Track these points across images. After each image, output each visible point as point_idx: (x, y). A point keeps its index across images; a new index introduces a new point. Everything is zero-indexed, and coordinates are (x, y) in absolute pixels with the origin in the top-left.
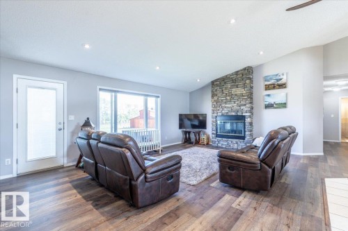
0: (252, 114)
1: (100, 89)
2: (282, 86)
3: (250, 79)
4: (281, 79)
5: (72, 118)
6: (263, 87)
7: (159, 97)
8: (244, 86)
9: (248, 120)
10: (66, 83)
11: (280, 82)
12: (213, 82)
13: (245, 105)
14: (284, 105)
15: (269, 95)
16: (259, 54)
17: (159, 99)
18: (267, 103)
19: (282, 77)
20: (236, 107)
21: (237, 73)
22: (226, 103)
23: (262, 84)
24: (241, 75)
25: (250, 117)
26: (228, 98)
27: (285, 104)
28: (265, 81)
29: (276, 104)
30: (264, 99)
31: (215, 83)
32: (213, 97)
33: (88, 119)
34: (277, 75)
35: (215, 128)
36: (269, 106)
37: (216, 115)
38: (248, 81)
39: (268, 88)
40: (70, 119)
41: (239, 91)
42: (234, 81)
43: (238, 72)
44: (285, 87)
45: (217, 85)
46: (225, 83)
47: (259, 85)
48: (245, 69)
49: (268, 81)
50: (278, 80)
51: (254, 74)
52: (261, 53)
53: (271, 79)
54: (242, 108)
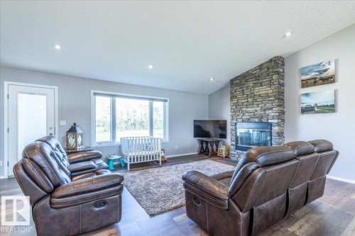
0: (283, 121)
1: (95, 94)
2: (329, 80)
3: (278, 73)
4: (326, 71)
5: (63, 123)
6: (299, 84)
7: (166, 101)
8: (270, 84)
9: (275, 129)
10: (56, 88)
11: (324, 75)
12: (232, 81)
13: (271, 109)
14: (331, 108)
15: (307, 95)
16: (285, 36)
17: (167, 103)
18: (304, 106)
19: (327, 67)
20: (259, 112)
21: (261, 67)
22: (247, 106)
23: (297, 79)
24: (266, 70)
25: (278, 124)
26: (250, 100)
27: (333, 106)
28: (302, 74)
29: (318, 107)
30: (300, 100)
31: (234, 82)
32: (232, 99)
33: (75, 124)
34: (319, 65)
35: (234, 138)
36: (307, 110)
37: (235, 121)
38: (275, 77)
39: (305, 84)
40: (61, 124)
41: (264, 90)
42: (257, 78)
43: (262, 65)
44: (334, 82)
45: (237, 85)
46: (246, 81)
47: (293, 81)
48: (271, 61)
49: (307, 74)
50: (321, 72)
51: (285, 67)
52: (288, 34)
53: (311, 71)
54: (267, 112)
